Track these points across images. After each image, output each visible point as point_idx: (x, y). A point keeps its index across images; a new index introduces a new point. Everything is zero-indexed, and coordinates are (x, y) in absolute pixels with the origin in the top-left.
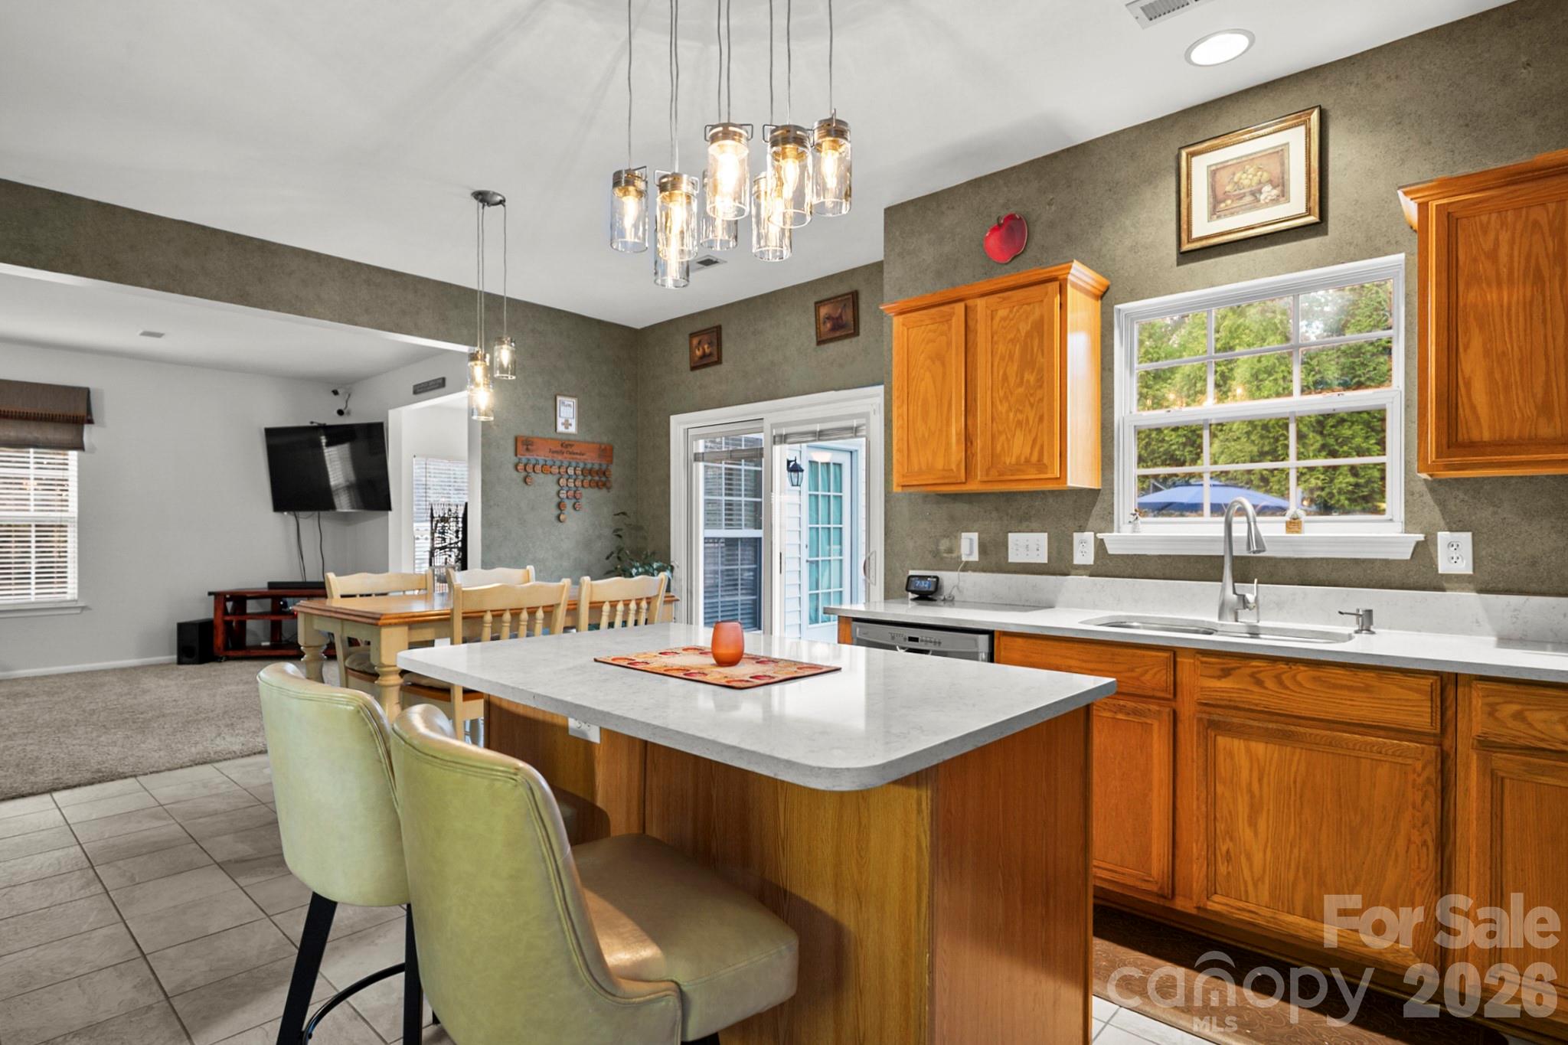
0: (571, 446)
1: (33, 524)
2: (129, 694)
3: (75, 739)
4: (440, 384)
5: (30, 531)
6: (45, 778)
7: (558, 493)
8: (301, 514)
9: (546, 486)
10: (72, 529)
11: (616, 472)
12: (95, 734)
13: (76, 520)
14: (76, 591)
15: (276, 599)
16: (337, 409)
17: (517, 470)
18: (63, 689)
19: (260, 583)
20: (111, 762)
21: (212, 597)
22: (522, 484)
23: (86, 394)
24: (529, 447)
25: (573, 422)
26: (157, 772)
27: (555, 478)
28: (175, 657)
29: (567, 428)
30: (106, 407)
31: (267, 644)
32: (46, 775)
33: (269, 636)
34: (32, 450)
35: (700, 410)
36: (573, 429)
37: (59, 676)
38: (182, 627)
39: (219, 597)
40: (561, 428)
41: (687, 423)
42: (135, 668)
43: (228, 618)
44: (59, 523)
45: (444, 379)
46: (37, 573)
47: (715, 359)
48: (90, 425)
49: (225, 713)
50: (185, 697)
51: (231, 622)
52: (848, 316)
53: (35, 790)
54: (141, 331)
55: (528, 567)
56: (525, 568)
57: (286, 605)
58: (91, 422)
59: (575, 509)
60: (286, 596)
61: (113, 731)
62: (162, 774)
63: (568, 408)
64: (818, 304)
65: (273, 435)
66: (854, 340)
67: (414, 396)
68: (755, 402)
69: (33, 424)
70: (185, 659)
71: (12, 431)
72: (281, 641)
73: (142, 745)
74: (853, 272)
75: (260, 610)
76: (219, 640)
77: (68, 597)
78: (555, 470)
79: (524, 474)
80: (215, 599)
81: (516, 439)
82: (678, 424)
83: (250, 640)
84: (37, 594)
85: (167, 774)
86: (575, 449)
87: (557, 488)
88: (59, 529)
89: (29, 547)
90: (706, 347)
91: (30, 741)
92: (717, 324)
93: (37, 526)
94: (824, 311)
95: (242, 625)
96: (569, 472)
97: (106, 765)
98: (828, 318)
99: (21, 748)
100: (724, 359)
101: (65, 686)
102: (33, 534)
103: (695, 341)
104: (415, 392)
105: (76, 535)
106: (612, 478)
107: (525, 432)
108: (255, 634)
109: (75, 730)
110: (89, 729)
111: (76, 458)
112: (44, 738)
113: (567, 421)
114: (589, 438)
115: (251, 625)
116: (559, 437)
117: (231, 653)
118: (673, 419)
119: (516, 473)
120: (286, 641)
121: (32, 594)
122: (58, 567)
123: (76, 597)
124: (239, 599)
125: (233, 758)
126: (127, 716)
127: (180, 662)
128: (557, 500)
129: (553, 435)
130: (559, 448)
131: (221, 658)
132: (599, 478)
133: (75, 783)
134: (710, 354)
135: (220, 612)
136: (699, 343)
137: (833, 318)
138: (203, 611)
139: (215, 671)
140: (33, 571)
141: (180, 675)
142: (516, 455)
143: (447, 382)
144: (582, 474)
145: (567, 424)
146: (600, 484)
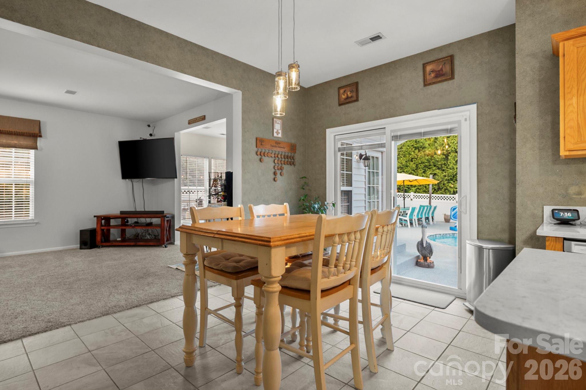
0: (280, 143)
1: (14, 184)
2: (60, 266)
3: (35, 296)
4: (202, 119)
5: (12, 187)
6: (18, 326)
7: (274, 167)
8: (135, 180)
9: (269, 163)
10: (32, 186)
11: (298, 157)
12: (45, 292)
13: (34, 182)
14: (33, 215)
15: (123, 219)
16: (150, 133)
17: (257, 155)
18: (27, 263)
19: (116, 212)
20: (56, 314)
21: (96, 218)
22: (259, 161)
23: (39, 122)
24: (262, 143)
25: (280, 131)
26: (82, 321)
27: (273, 159)
28: (79, 245)
29: (278, 135)
30: (47, 130)
31: (120, 239)
32: (19, 324)
33: (120, 236)
34: (14, 149)
35: (344, 125)
36: (280, 135)
37: (25, 255)
38: (82, 232)
39: (99, 218)
40: (275, 135)
41: (337, 132)
42: (61, 251)
43: (103, 228)
44: (26, 184)
45: (205, 116)
46: (15, 207)
47: (354, 98)
48: (40, 138)
49: (110, 278)
50: (87, 268)
51: (104, 229)
52: (447, 69)
53: (12, 338)
54: (66, 90)
55: (285, 204)
56: (283, 204)
57: (128, 221)
58: (41, 136)
59: (281, 175)
60: (128, 218)
61: (54, 290)
62: (85, 322)
63: (278, 125)
64: (424, 66)
65: (122, 145)
66: (451, 82)
67: (189, 125)
68: (381, 119)
69: (14, 137)
70: (83, 247)
71: (4, 140)
72: (125, 238)
73: (71, 301)
74: (449, 45)
75: (116, 224)
76: (99, 238)
77: (30, 218)
78: (273, 156)
79: (260, 157)
80: (97, 219)
81: (257, 139)
82: (331, 133)
83: (112, 238)
84: (15, 217)
85: (88, 322)
86: (281, 145)
87: (273, 164)
88: (26, 186)
89: (12, 197)
90: (349, 93)
91: (11, 298)
92: (355, 81)
93: (15, 185)
94: (429, 68)
95: (109, 231)
96: (279, 156)
97: (52, 316)
98: (432, 71)
99: (5, 302)
100: (359, 99)
101: (28, 261)
102: (14, 188)
103: (342, 91)
104: (189, 123)
105: (34, 189)
106: (296, 161)
107: (260, 136)
108: (114, 235)
109: (34, 290)
110: (42, 289)
111: (34, 153)
112: (18, 295)
113: (278, 131)
114: (286, 140)
115: (112, 231)
116: (274, 139)
117: (104, 244)
118: (328, 131)
119: (257, 156)
120: (128, 238)
121: (13, 217)
122: (25, 204)
123: (34, 218)
124: (107, 219)
125: (123, 310)
126: (60, 280)
127: (81, 248)
128: (274, 170)
129: (272, 138)
130: (275, 144)
131: (100, 246)
132: (290, 161)
133: (36, 331)
134: (352, 97)
135: (99, 225)
136: (344, 92)
137: (436, 71)
138: (91, 224)
139: (98, 253)
140: (13, 206)
141: (82, 255)
142: (256, 147)
143: (206, 117)
144: (284, 158)
145: (278, 133)
146: (291, 163)
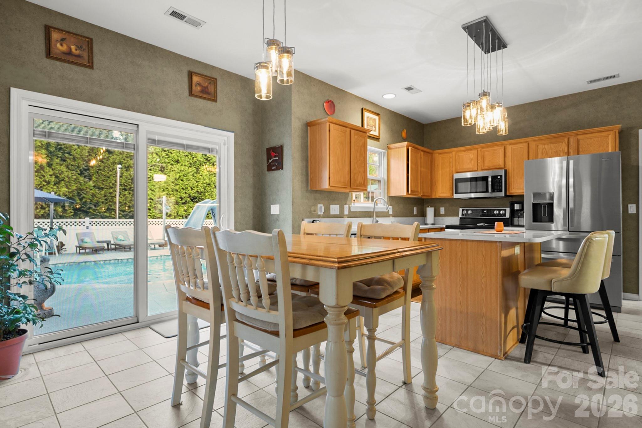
47: (85, 62)
52: (211, 89)
66: (213, 103)
90: (73, 47)
92: (87, 35)
94: (195, 79)
98: (199, 84)
103: (56, 36)
134: (79, 56)
136: (63, 40)
137: (202, 86)
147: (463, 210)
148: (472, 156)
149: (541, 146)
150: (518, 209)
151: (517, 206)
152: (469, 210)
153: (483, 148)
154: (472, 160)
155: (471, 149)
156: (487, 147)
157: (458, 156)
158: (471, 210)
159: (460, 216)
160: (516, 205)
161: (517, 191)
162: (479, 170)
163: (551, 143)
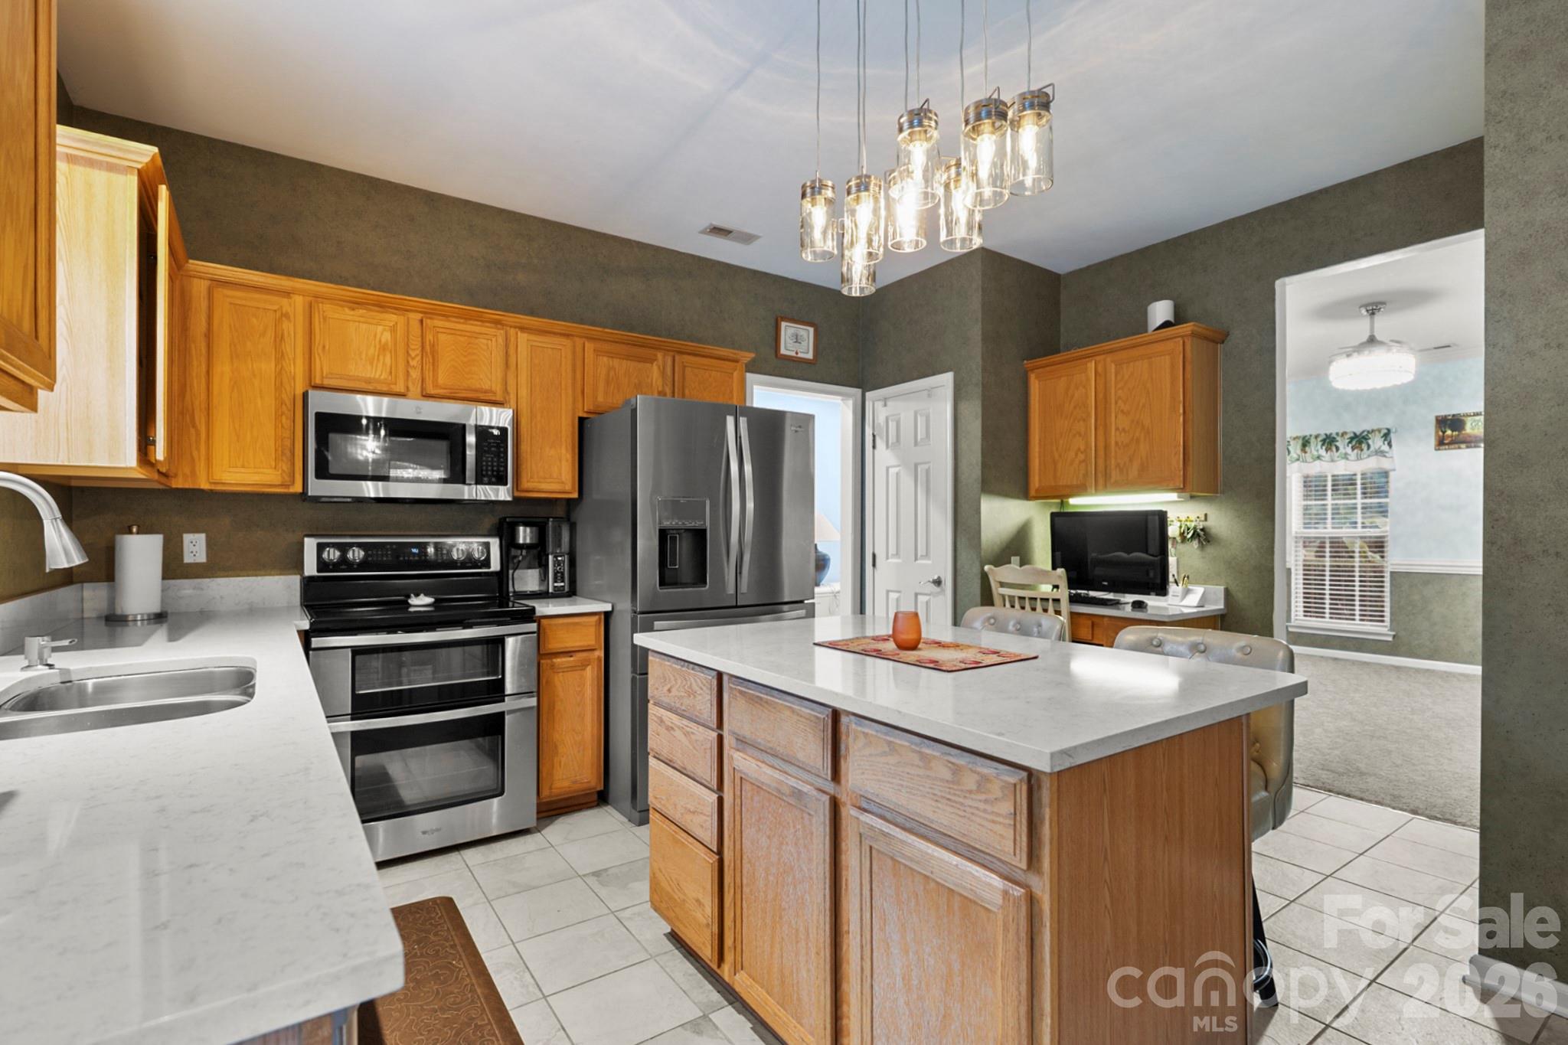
147: (321, 548)
148: (387, 336)
149: (605, 359)
150: (528, 541)
151: (525, 532)
152: (351, 545)
153: (428, 313)
154: (383, 348)
155: (382, 306)
156: (446, 316)
157: (325, 318)
158: (360, 545)
159: (311, 568)
160: (521, 529)
161: (544, 486)
162: (410, 394)
163: (628, 357)
